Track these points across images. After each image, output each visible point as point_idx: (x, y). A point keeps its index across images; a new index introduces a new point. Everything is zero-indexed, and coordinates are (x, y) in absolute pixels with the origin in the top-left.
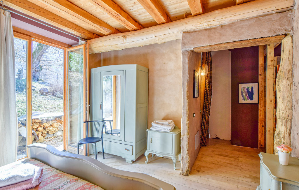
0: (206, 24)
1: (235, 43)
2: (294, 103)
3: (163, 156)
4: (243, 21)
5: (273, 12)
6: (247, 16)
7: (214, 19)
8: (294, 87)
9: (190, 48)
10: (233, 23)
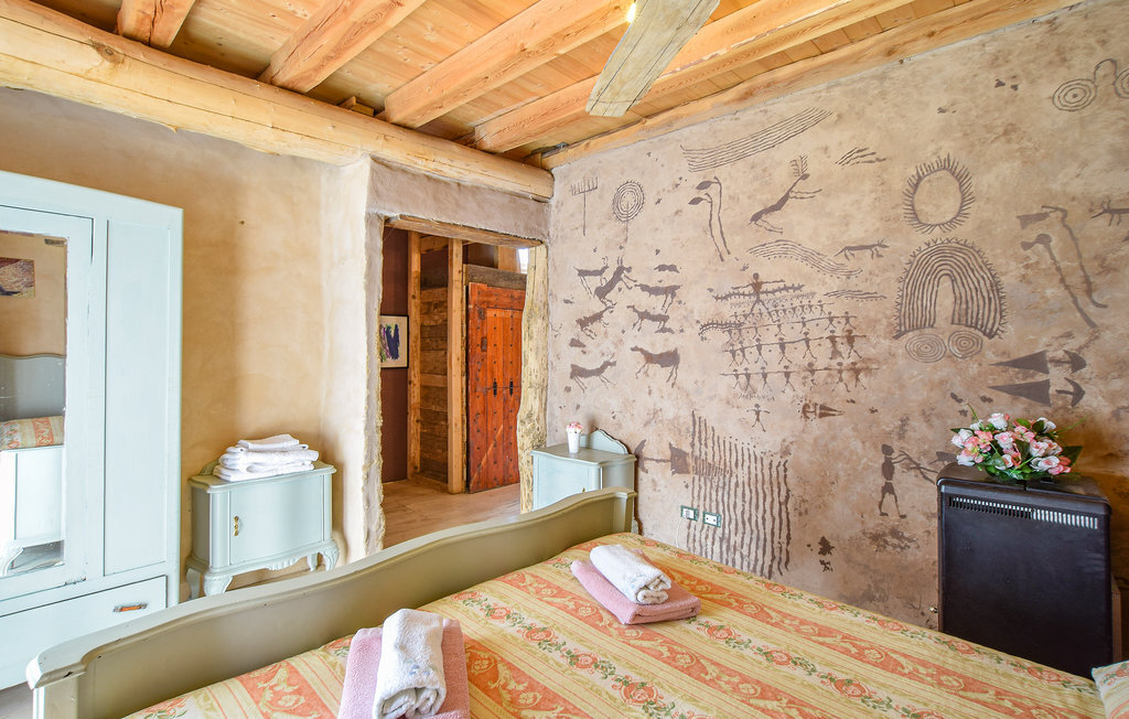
0: (432, 166)
1: (480, 233)
2: (551, 358)
3: (283, 564)
4: (492, 190)
5: (530, 196)
6: (500, 185)
7: (450, 162)
8: (550, 332)
9: (392, 211)
10: (478, 188)
